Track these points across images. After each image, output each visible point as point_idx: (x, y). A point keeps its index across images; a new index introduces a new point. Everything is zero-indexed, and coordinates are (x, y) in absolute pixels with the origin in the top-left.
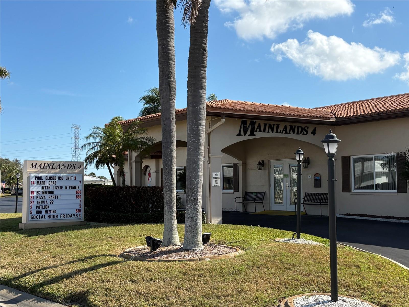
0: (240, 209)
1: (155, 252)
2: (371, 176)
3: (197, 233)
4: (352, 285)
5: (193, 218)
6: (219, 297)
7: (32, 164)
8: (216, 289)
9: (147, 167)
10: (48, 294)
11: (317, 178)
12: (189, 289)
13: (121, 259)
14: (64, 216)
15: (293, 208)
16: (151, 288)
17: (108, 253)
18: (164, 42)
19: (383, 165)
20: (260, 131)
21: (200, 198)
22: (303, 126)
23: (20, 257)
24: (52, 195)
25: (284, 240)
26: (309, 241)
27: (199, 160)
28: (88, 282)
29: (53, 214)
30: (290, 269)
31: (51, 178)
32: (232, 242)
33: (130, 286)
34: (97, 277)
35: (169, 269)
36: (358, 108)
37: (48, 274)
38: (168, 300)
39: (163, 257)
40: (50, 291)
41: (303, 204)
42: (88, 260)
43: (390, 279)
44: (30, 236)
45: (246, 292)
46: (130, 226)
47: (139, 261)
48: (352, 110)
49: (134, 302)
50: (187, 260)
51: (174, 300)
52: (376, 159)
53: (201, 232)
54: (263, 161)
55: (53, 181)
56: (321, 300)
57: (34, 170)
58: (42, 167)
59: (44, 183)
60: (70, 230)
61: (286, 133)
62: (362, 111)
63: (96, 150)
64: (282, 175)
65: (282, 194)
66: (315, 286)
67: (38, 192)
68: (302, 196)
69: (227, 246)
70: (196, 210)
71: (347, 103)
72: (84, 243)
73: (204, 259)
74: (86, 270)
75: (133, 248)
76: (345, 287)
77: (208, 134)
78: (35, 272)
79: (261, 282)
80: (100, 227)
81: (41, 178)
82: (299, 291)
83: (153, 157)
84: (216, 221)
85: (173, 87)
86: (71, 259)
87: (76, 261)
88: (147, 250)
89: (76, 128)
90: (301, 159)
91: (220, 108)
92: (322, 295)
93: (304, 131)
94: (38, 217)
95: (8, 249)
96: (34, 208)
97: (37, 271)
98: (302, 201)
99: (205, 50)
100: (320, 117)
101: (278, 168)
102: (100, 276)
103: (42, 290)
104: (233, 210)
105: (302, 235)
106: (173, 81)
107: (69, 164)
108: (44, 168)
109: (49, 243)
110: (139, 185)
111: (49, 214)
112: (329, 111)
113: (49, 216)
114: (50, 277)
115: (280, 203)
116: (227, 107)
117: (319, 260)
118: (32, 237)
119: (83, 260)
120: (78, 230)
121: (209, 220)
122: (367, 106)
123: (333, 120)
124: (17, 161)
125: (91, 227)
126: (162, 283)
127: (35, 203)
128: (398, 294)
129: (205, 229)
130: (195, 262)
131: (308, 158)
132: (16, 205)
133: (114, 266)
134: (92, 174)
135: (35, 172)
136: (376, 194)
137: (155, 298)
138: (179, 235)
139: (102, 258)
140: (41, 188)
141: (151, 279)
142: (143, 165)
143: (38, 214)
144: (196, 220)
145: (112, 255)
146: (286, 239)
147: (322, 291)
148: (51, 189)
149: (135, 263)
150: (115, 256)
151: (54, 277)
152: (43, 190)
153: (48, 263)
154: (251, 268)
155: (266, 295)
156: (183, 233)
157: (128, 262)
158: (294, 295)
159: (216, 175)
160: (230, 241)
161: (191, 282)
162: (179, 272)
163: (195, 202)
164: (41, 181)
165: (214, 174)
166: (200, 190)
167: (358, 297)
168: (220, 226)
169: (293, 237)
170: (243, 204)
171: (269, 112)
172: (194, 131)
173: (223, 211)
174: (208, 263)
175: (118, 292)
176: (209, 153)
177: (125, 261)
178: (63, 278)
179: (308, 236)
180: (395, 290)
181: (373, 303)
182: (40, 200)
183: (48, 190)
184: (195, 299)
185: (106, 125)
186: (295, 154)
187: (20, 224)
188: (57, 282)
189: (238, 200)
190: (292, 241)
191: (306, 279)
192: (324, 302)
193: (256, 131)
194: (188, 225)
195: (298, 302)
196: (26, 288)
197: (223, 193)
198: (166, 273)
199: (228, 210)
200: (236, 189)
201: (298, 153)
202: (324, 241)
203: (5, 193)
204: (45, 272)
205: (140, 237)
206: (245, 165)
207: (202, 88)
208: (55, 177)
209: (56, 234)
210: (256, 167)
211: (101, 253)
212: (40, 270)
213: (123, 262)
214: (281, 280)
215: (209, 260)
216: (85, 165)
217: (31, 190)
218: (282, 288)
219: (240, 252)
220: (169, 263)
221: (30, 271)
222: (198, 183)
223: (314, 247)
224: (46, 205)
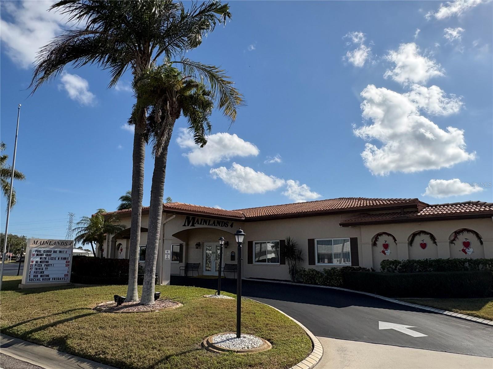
0: (183, 274)
1: (120, 306)
2: (265, 253)
3: (151, 293)
4: (250, 326)
5: (149, 282)
6: (162, 338)
7: (34, 241)
8: (161, 332)
9: (120, 244)
10: (36, 339)
11: (233, 255)
12: (142, 333)
13: (95, 311)
14: (55, 279)
15: (217, 274)
16: (114, 333)
17: (86, 307)
18: (137, 164)
19: (272, 247)
20: (198, 224)
21: (154, 268)
22: (226, 221)
23: (16, 310)
24: (47, 264)
25: (209, 296)
26: (225, 296)
27: (156, 243)
28: (68, 329)
29: (46, 278)
30: (212, 317)
31: (48, 251)
32: (175, 298)
33: (100, 331)
34: (75, 325)
35: (129, 318)
36: (258, 212)
37: (37, 323)
38: (127, 341)
39: (125, 310)
40: (37, 337)
41: (224, 271)
42: (70, 312)
43: (273, 321)
44: (26, 294)
45: (182, 333)
46: (104, 287)
47: (107, 313)
48: (255, 213)
49: (101, 344)
50: (142, 312)
51: (130, 342)
52: (269, 243)
53: (154, 292)
54: (199, 243)
55: (49, 253)
56: (230, 337)
57: (35, 246)
58: (42, 243)
59: (42, 255)
60: (59, 290)
61: (215, 225)
62: (261, 214)
63: (83, 232)
64: (211, 252)
65: (210, 265)
66: (227, 328)
67: (37, 262)
68: (223, 266)
69: (171, 301)
70: (151, 276)
71: (252, 208)
72: (67, 300)
73: (154, 311)
74: (67, 320)
75: (104, 303)
76: (246, 328)
77: (164, 225)
78: (26, 322)
79: (192, 326)
80: (81, 287)
81: (40, 251)
82: (216, 332)
83: (124, 238)
84: (165, 283)
85: (141, 194)
86: (56, 312)
87: (60, 313)
88: (114, 305)
89: (72, 215)
90: (223, 243)
91: (173, 208)
92: (231, 334)
93: (226, 225)
94: (35, 280)
95: (7, 304)
96: (32, 273)
97: (29, 321)
98: (222, 269)
99: (164, 172)
100: (235, 217)
101: (208, 248)
102: (78, 324)
103: (31, 336)
104: (178, 275)
105: (221, 292)
106: (141, 190)
107: (62, 242)
108: (43, 244)
109: (41, 300)
110: (113, 258)
111: (43, 278)
112: (242, 212)
113: (43, 279)
114: (38, 326)
115: (209, 270)
116: (177, 208)
117: (230, 310)
118: (28, 295)
119: (66, 312)
120: (64, 289)
121: (160, 282)
122: (264, 211)
123: (244, 219)
124: (24, 237)
125: (74, 288)
126: (123, 329)
127: (34, 270)
128: (278, 331)
129: (156, 289)
130: (148, 313)
131: (228, 242)
132: (19, 270)
133: (89, 317)
134: (80, 248)
135: (36, 247)
136: (267, 265)
137: (117, 340)
138: (138, 294)
139: (81, 310)
140: (39, 258)
141: (115, 326)
142: (117, 243)
143: (35, 278)
144: (151, 283)
145: (88, 309)
146: (211, 295)
147: (231, 331)
148: (47, 260)
149: (104, 314)
150: (90, 309)
151: (41, 326)
152: (40, 260)
153: (38, 315)
154: (186, 316)
155: (195, 335)
156: (141, 292)
157: (99, 314)
158: (213, 334)
159: (167, 252)
160: (174, 297)
161: (143, 328)
162: (136, 320)
163: (151, 271)
164: (40, 253)
165: (166, 251)
166: (155, 263)
167: (253, 334)
168: (168, 287)
169: (215, 294)
170: (185, 271)
171: (204, 212)
172: (154, 223)
173: (171, 276)
174: (157, 313)
175: (89, 336)
176: (163, 237)
177: (97, 313)
178: (49, 326)
179: (225, 293)
180: (275, 328)
181: (263, 338)
182: (38, 267)
183: (45, 260)
184: (146, 340)
185: (92, 216)
186: (219, 240)
187: (19, 284)
188: (44, 329)
189: (181, 268)
190: (214, 297)
191: (222, 323)
192: (232, 339)
193: (196, 224)
194: (145, 287)
195: (215, 339)
196: (18, 334)
197: (171, 263)
198: (126, 321)
199: (174, 275)
200: (181, 261)
201: (221, 239)
202: (235, 296)
203: (11, 260)
204: (35, 322)
205: (110, 295)
206: (187, 245)
207: (161, 196)
208: (51, 251)
209: (47, 292)
210: (195, 246)
211: (80, 307)
212: (31, 320)
213: (96, 313)
214: (206, 325)
215: (158, 311)
216: (74, 242)
217: (31, 260)
218: (206, 330)
219: (180, 305)
220: (129, 314)
221: (23, 321)
222: (154, 258)
223: (228, 301)
224: (41, 271)
